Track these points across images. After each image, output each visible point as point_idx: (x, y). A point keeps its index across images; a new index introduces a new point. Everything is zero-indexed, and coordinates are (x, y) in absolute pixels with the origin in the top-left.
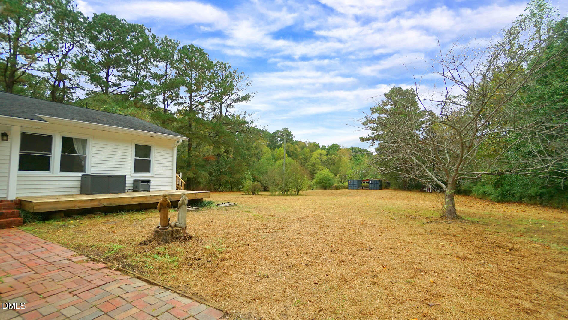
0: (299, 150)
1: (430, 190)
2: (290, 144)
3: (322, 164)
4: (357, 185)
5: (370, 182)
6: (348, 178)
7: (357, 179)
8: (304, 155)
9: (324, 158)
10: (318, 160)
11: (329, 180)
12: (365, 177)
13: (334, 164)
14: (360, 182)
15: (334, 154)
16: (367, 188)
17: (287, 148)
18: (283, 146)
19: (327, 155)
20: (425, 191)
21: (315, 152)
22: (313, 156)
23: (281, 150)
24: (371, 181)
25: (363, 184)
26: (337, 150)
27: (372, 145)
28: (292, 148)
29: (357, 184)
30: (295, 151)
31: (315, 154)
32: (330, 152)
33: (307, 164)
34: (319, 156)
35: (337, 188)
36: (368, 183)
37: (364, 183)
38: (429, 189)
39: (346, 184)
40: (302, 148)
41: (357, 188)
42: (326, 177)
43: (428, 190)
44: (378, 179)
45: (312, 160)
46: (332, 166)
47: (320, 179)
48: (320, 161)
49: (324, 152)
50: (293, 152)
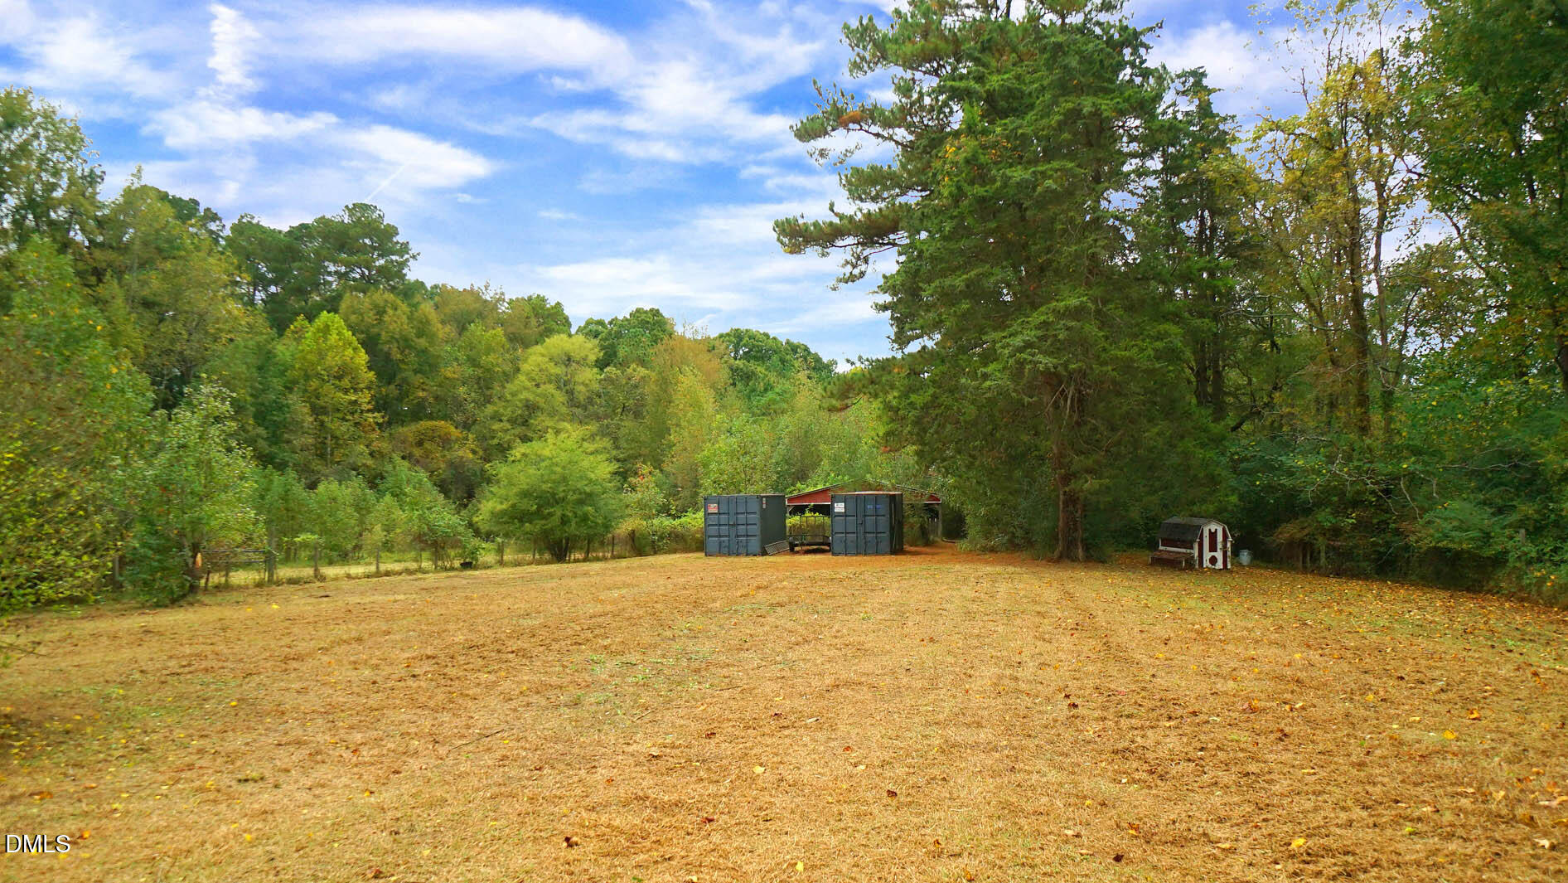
0: (443, 331)
1: (1219, 555)
2: (390, 297)
3: (578, 411)
4: (755, 529)
5: (839, 508)
6: (708, 487)
7: (759, 487)
8: (473, 362)
9: (588, 376)
10: (550, 388)
11: (587, 498)
12: (802, 476)
13: (637, 415)
14: (775, 508)
15: (642, 362)
16: (819, 545)
17: (370, 317)
18: (343, 306)
19: (601, 365)
20: (1189, 566)
21: (538, 348)
22: (525, 367)
23: (326, 330)
24: (845, 500)
25: (792, 521)
26: (655, 340)
27: (852, 278)
28: (398, 320)
29: (755, 518)
30: (420, 335)
31: (535, 358)
32: (622, 351)
33: (490, 409)
34: (558, 370)
35: (639, 546)
36: (826, 510)
37: (799, 510)
38: (1213, 548)
39: (694, 521)
40: (462, 323)
41: (755, 543)
42: (564, 479)
43: (1207, 555)
44: (880, 487)
45: (521, 388)
46: (628, 424)
47: (525, 494)
48: (560, 397)
49: (591, 349)
50: (405, 344)
